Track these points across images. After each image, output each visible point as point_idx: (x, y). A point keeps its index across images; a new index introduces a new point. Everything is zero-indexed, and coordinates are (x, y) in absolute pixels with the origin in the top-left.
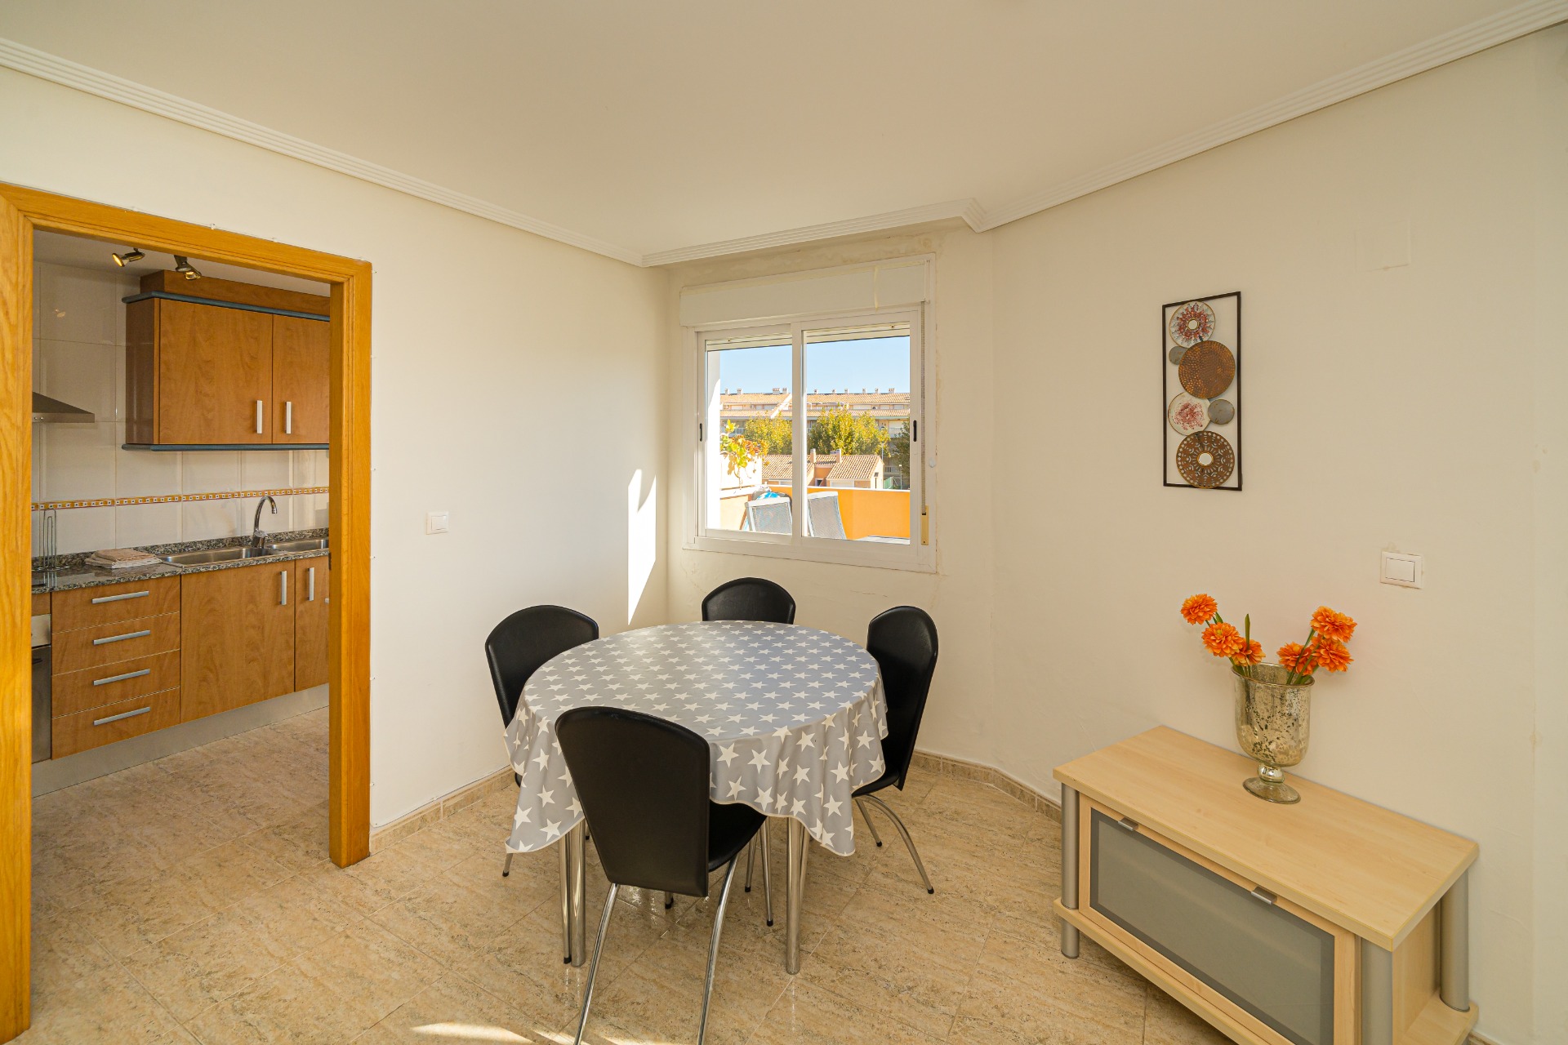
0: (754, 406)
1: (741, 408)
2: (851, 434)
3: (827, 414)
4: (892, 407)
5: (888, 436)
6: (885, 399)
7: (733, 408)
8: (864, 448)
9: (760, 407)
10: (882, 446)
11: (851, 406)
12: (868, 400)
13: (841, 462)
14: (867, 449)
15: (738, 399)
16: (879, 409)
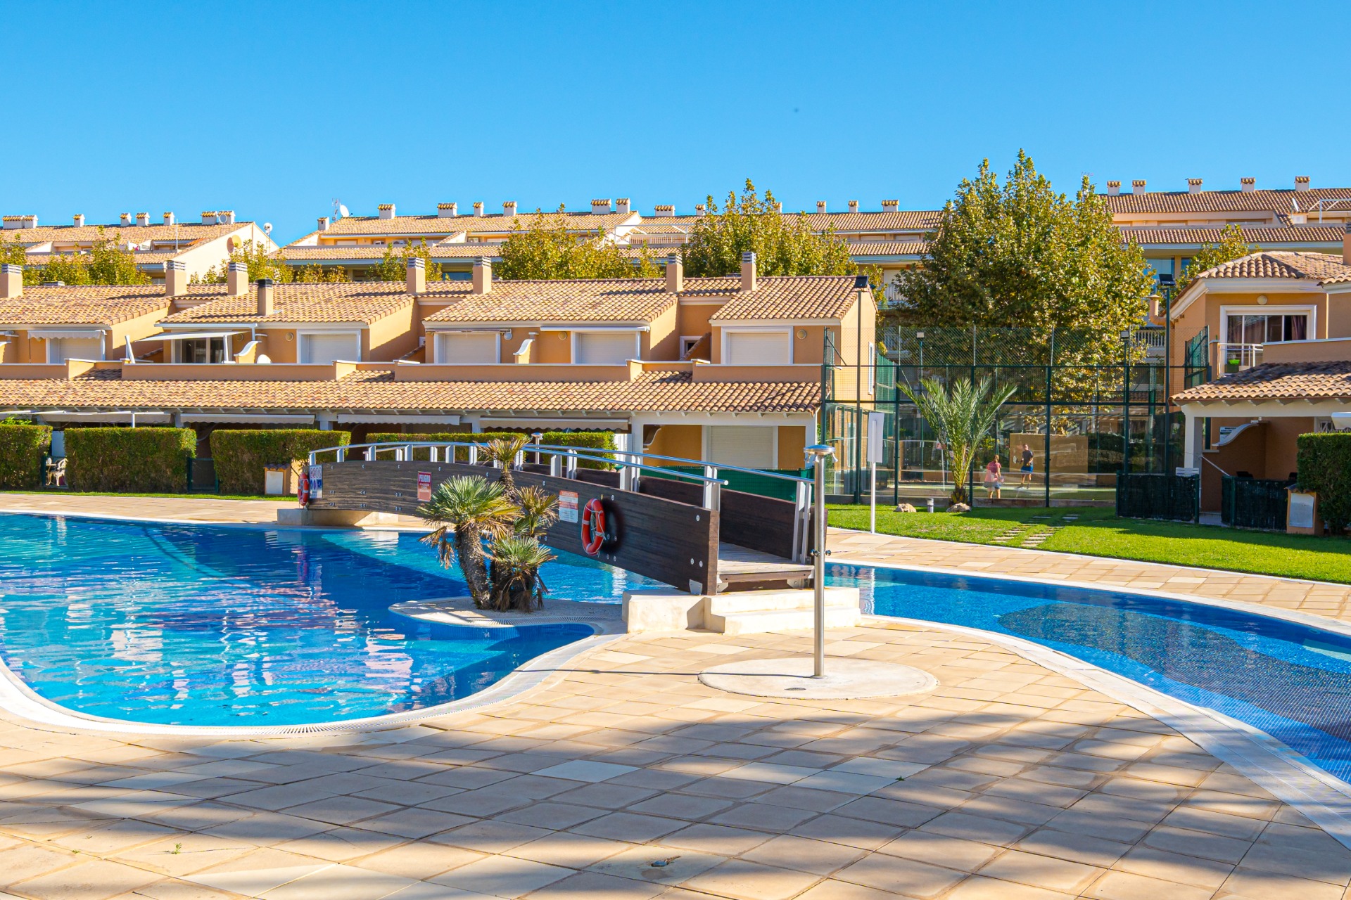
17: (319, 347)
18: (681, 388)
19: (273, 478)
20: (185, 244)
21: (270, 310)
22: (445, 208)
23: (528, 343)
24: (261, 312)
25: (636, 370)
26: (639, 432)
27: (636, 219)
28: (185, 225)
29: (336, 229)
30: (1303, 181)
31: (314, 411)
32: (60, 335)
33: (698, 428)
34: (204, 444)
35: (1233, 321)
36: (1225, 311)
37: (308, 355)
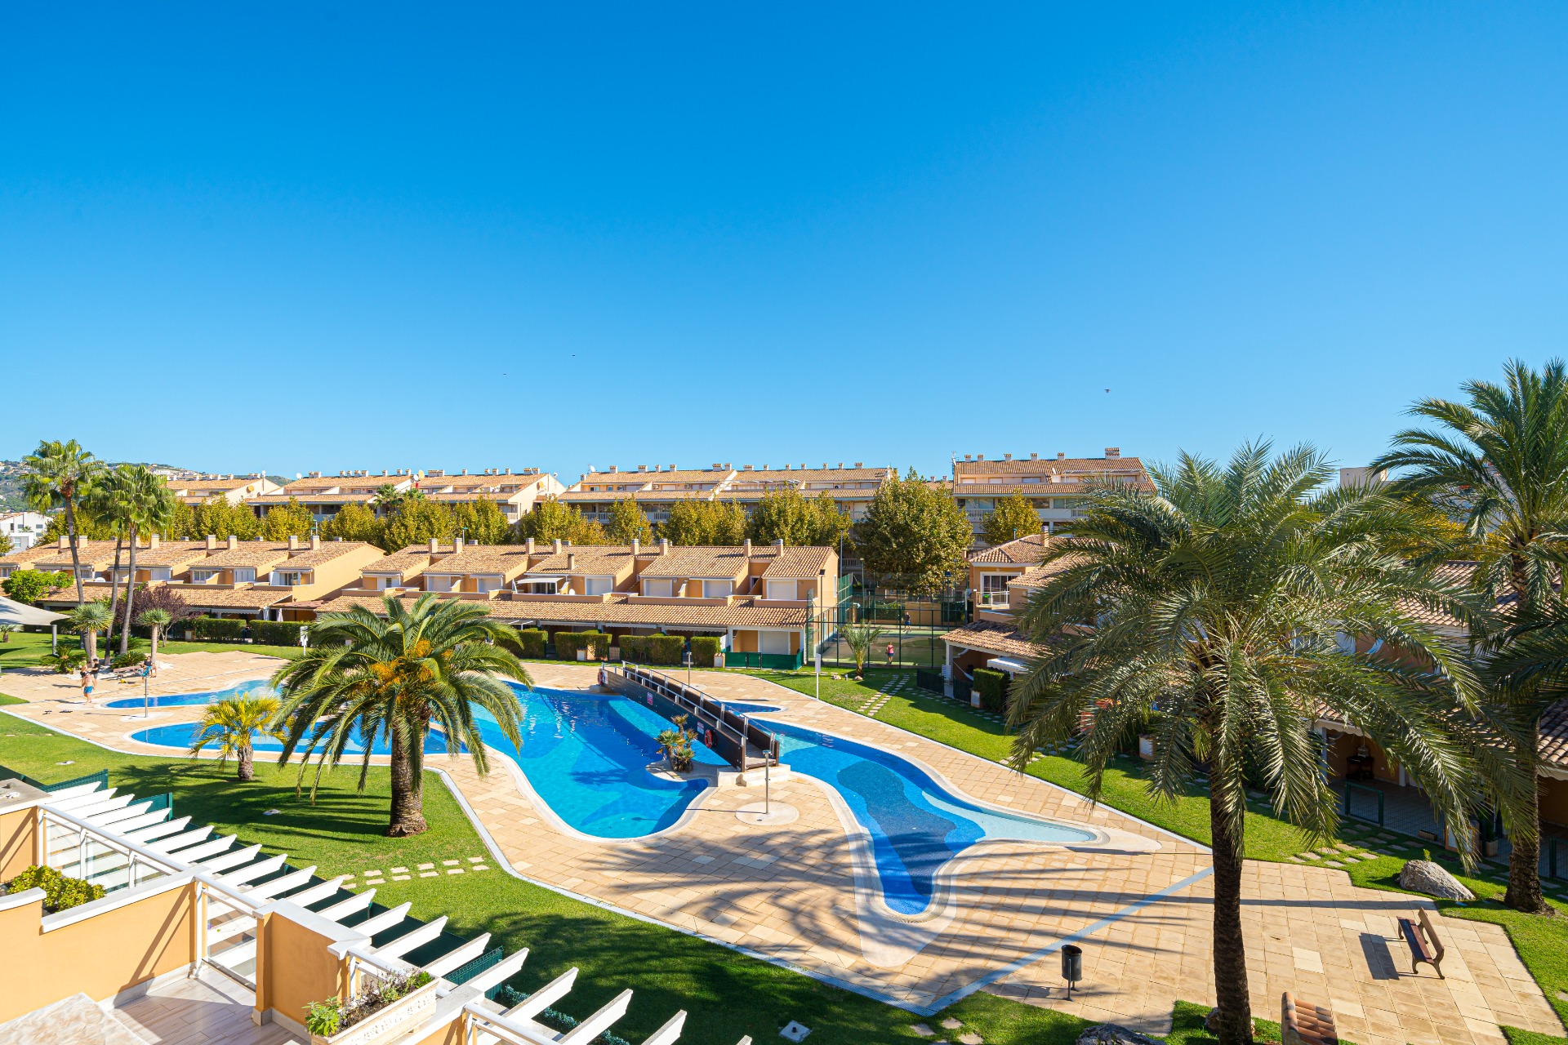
0: (690, 486)
1: (673, 488)
2: (801, 519)
3: (771, 495)
4: (858, 486)
5: (851, 522)
6: (852, 476)
7: (664, 488)
8: (817, 537)
9: (697, 487)
10: (845, 534)
11: (809, 485)
12: (830, 477)
13: (782, 554)
14: (820, 539)
15: (671, 477)
16: (843, 488)
17: (595, 587)
18: (748, 610)
19: (580, 654)
20: (518, 487)
21: (573, 567)
22: (642, 468)
23: (684, 585)
24: (569, 568)
25: (730, 599)
26: (731, 633)
27: (735, 474)
28: (516, 475)
29: (589, 481)
30: (1061, 455)
31: (596, 622)
32: (484, 577)
33: (756, 632)
34: (551, 637)
35: (986, 578)
36: (982, 574)
37: (590, 592)
